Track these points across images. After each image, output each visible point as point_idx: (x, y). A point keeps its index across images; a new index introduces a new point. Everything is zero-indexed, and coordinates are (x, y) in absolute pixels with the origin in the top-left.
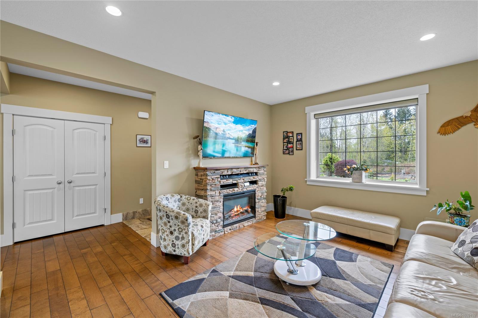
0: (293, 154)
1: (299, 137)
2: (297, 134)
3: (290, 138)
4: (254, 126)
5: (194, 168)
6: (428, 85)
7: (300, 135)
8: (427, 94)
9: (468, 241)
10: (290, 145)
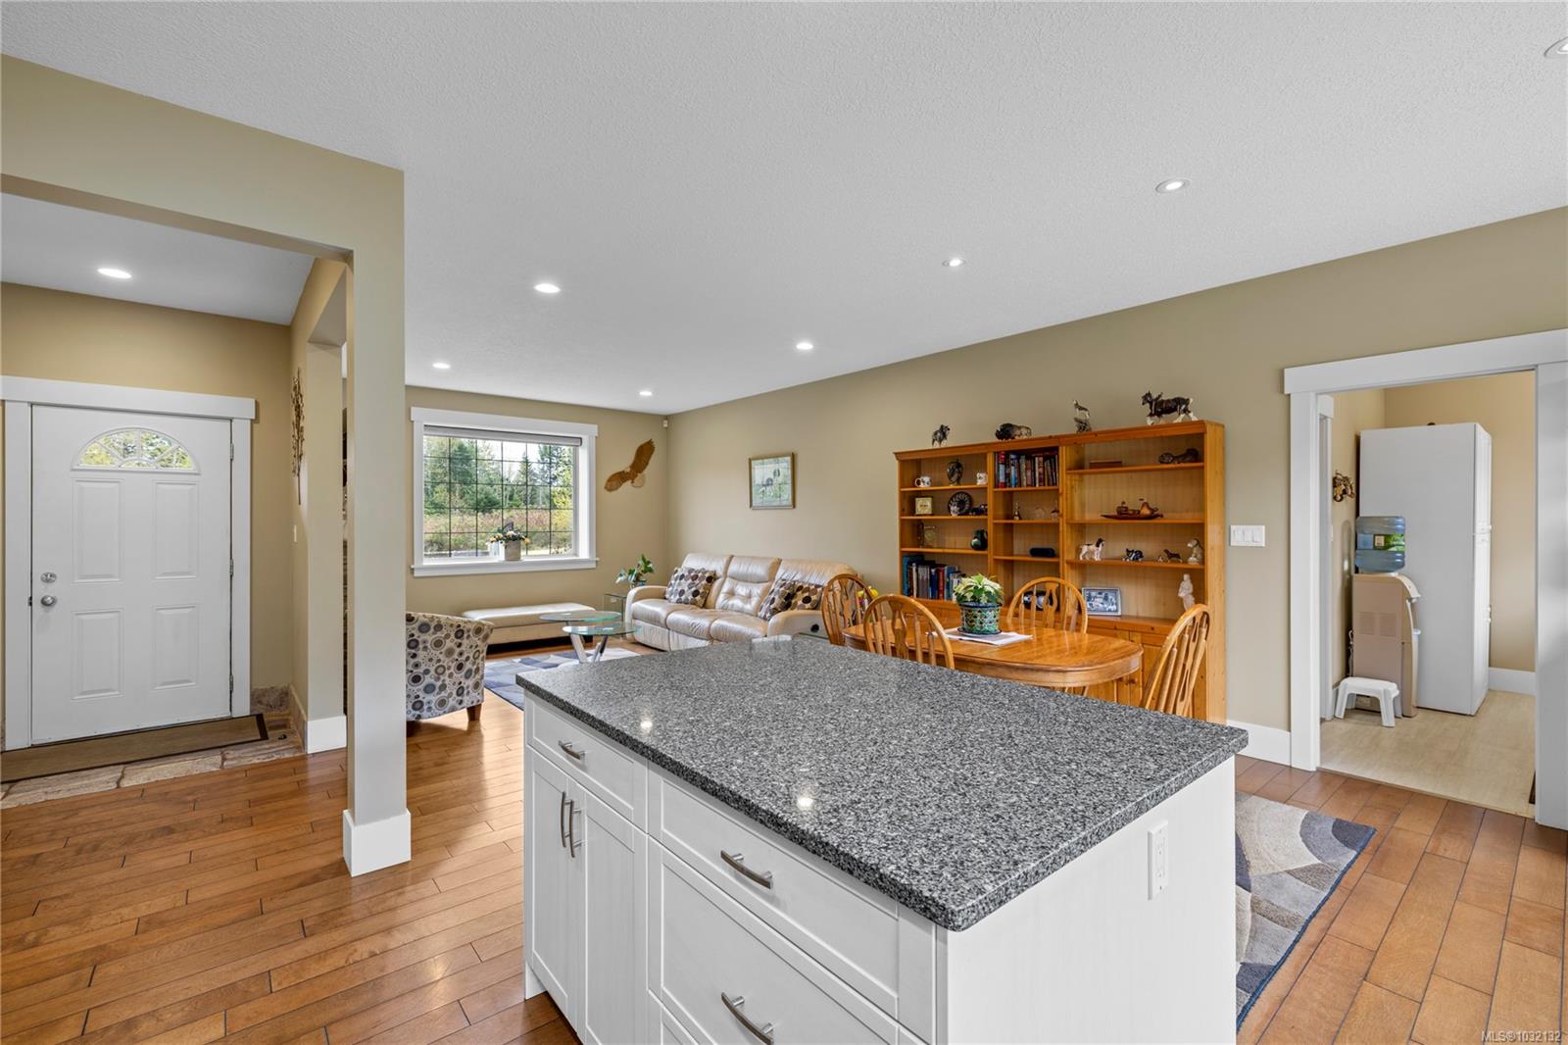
6: (597, 426)
8: (594, 437)
9: (686, 589)
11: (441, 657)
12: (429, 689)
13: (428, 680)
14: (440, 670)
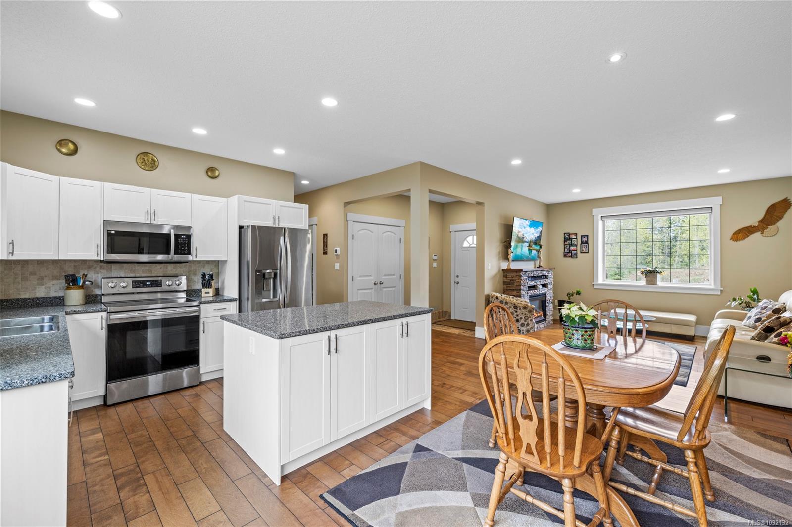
0: (577, 257)
1: (585, 240)
2: (582, 236)
3: (573, 240)
4: (540, 228)
5: (503, 270)
6: (721, 197)
7: (586, 237)
8: (721, 205)
10: (572, 248)
11: (526, 313)
12: (523, 325)
13: (522, 321)
14: (526, 318)
